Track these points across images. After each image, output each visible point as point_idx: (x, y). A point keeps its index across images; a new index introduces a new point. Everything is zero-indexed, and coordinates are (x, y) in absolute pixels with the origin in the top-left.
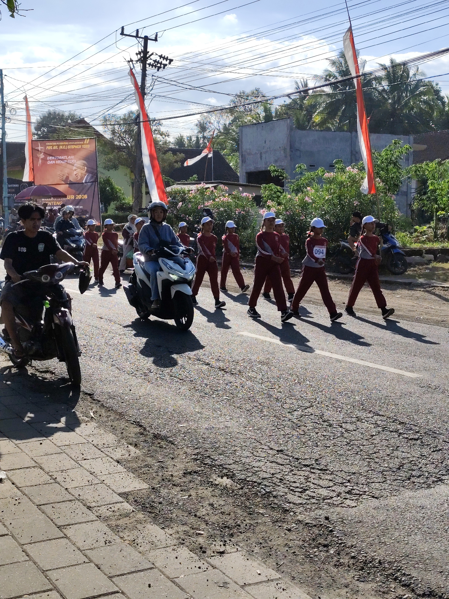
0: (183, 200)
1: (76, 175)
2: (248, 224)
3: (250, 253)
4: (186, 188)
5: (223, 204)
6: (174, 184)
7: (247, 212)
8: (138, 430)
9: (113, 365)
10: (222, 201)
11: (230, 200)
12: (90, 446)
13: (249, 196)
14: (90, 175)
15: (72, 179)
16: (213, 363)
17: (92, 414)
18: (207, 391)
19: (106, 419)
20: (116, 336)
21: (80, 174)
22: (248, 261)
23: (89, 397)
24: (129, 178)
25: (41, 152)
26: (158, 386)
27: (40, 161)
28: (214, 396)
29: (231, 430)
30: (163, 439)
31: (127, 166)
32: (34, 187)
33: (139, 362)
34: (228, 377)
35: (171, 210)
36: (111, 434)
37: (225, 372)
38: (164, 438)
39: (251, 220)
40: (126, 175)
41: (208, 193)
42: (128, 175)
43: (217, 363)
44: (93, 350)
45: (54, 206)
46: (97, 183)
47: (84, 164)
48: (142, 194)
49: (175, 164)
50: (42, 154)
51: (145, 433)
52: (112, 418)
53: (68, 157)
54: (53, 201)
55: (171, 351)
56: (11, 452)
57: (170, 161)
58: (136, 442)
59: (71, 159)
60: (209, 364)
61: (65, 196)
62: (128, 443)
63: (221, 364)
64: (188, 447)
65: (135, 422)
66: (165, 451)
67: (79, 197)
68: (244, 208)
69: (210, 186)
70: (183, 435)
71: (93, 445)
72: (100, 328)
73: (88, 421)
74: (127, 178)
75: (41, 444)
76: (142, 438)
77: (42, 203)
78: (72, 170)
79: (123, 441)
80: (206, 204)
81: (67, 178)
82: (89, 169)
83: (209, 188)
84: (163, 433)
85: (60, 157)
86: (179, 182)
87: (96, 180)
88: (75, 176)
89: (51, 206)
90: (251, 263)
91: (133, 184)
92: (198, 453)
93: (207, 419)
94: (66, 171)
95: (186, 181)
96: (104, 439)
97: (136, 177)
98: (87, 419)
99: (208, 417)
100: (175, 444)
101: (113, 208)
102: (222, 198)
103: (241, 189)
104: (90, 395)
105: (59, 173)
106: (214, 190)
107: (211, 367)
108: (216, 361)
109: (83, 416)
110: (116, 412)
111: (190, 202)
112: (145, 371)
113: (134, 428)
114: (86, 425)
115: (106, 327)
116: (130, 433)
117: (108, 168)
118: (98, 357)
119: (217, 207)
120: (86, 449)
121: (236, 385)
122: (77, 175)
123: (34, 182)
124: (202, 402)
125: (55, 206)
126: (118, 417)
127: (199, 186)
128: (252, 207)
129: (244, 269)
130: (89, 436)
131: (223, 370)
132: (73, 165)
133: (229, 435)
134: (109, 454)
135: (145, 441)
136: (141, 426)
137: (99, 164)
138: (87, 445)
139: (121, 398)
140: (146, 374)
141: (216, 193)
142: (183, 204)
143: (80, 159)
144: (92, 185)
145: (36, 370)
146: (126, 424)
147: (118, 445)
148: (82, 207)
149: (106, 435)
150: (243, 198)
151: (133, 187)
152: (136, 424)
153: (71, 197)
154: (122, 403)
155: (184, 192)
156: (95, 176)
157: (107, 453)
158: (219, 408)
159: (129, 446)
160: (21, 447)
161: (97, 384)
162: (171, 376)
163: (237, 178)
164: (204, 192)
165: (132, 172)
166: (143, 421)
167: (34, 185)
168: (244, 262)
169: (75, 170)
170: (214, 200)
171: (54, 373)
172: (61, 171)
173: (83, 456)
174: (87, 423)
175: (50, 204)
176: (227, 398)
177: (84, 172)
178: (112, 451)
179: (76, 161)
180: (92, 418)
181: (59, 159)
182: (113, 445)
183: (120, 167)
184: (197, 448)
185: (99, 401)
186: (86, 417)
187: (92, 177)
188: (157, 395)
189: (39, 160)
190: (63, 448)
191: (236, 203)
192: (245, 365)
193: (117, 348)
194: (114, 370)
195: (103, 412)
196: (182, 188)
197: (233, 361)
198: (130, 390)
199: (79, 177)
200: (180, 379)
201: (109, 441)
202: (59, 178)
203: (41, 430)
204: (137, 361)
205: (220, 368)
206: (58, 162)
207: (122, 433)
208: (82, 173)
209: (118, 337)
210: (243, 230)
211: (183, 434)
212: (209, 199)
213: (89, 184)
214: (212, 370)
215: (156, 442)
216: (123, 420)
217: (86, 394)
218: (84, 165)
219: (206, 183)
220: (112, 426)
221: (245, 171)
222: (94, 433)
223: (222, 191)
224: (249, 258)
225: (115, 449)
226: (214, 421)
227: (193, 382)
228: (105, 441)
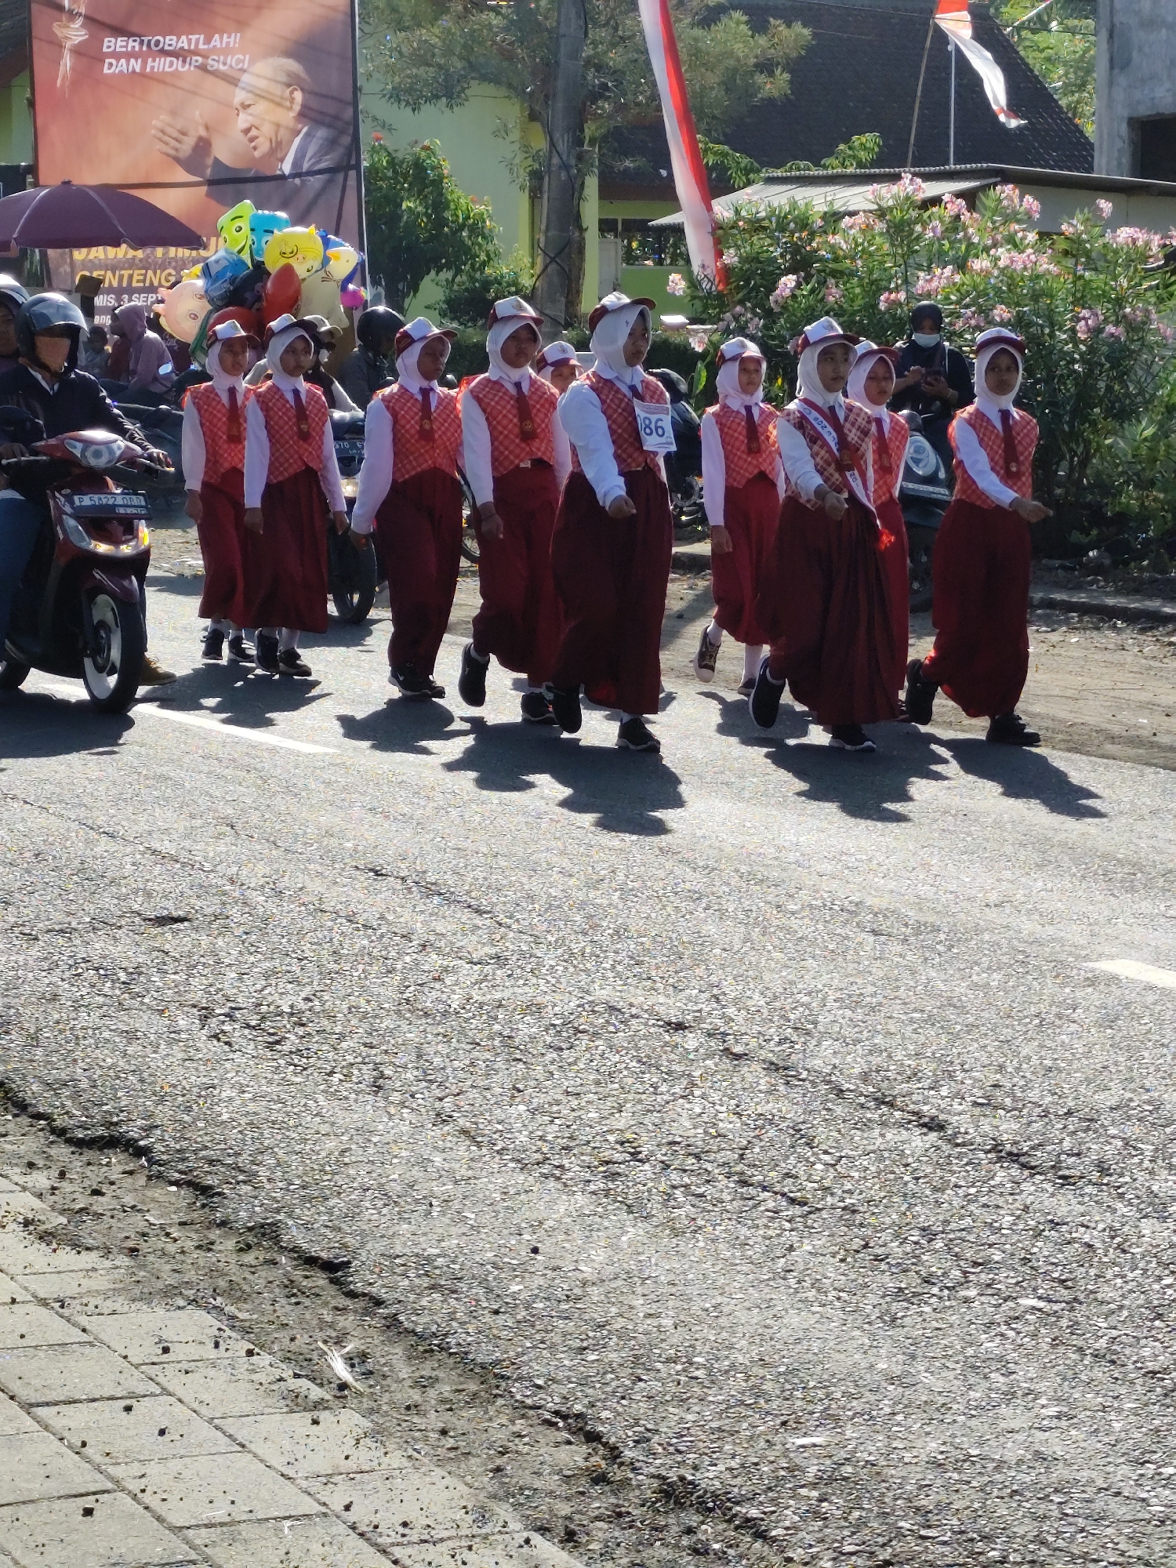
0: (801, 262)
1: (247, 131)
2: (1142, 392)
3: (1147, 542)
4: (817, 200)
5: (1010, 287)
6: (749, 183)
7: (1136, 328)
8: (576, 1455)
9: (442, 1119)
10: (1002, 271)
11: (1045, 265)
12: (334, 1530)
13: (1147, 244)
14: (322, 133)
15: (226, 152)
16: (961, 1119)
17: (341, 1367)
18: (932, 1263)
19: (413, 1396)
20: (454, 970)
21: (267, 130)
22: (1136, 589)
23: (320, 1280)
24: (516, 146)
25: (72, 15)
26: (676, 1233)
27: (67, 61)
28: (972, 1293)
29: (1060, 1472)
30: (711, 1510)
31: (510, 86)
32: (32, 195)
33: (574, 1103)
34: (1039, 1194)
35: (736, 318)
36: (440, 1474)
37: (1024, 1166)
38: (716, 1505)
39: (1155, 369)
40: (502, 132)
41: (931, 230)
42: (515, 135)
43: (983, 1121)
44: (342, 1037)
45: (130, 291)
46: (352, 174)
47: (290, 74)
48: (582, 230)
49: (760, 79)
50: (79, 21)
51: (617, 1474)
52: (446, 1389)
53: (208, 41)
54: (131, 265)
55: (738, 1049)
57: (732, 62)
58: (569, 1518)
59: (227, 51)
60: (941, 1127)
62: (529, 1525)
63: (1007, 1128)
64: (839, 1556)
65: (565, 1417)
68: (1122, 307)
69: (944, 189)
70: (815, 1494)
71: (353, 1528)
72: (375, 924)
73: (319, 1405)
74: (509, 148)
75: (88, 1512)
76: (600, 1502)
77: (73, 273)
78: (229, 105)
79: (503, 1511)
80: (922, 282)
81: (203, 146)
82: (314, 103)
83: (936, 201)
84: (710, 1478)
85: (170, 42)
86: (779, 173)
87: (348, 163)
88: (244, 139)
89: (118, 292)
90: (1150, 597)
91: (536, 176)
93: (937, 1411)
94: (197, 115)
95: (817, 164)
96: (406, 1497)
97: (552, 144)
98: (316, 1393)
99: (941, 1400)
100: (774, 1540)
101: (430, 301)
102: (1003, 254)
103: (1105, 206)
104: (330, 1267)
105: (161, 120)
106: (966, 217)
107: (952, 1141)
108: (977, 1111)
109: (297, 1376)
110: (462, 1358)
111: (835, 274)
112: (606, 1154)
113: (557, 1445)
114: (315, 1422)
115: (407, 916)
116: (538, 1474)
117: (409, 96)
118: (368, 1075)
119: (981, 300)
120: (316, 1548)
121: (1087, 1238)
122: (254, 132)
123: (33, 169)
124: (907, 1321)
125: (140, 291)
126: (473, 1387)
127: (888, 193)
128: (1161, 300)
129: (1114, 627)
130: (328, 1479)
131: (1013, 1157)
132: (233, 82)
133: (1057, 1499)
135: (616, 1516)
136: (593, 1437)
137: (370, 75)
138: (319, 1530)
139: (489, 1290)
140: (615, 1168)
141: (974, 226)
142: (798, 285)
143: (271, 52)
144: (330, 181)
145: (53, 1131)
146: (520, 1425)
147: (476, 1531)
149: (416, 1479)
150: (1116, 252)
151: (535, 195)
152: (568, 1429)
154: (496, 1312)
155: (804, 223)
156: (346, 140)
158: (1000, 1358)
159: (536, 1538)
161: (367, 1214)
162: (744, 1183)
163: (1080, 150)
164: (911, 223)
165: (533, 117)
166: (605, 1414)
167: (36, 184)
168: (1118, 592)
169: (246, 107)
170: (961, 266)
171: (146, 1151)
172: (173, 113)
174: (315, 1414)
175: (110, 279)
176: (1041, 1304)
177: (288, 117)
179: (252, 62)
180: (343, 1386)
181: (164, 53)
182: (453, 1533)
183: (476, 88)
185: (379, 1303)
186: (313, 1380)
187: (332, 143)
188: (671, 1277)
189: (61, 56)
190: (201, 1537)
191: (1076, 279)
192: (1133, 1130)
193: (462, 1032)
194: (450, 1141)
195: (394, 1356)
196: (794, 205)
197: (1069, 1113)
198: (535, 1250)
199: (263, 146)
200: (793, 1201)
201: (433, 1510)
202: (160, 146)
203: (84, 1444)
204: (565, 1100)
205: (996, 1148)
206: (162, 65)
207: (498, 1470)
208: (278, 126)
209: (468, 973)
210: (1111, 423)
211: (814, 1486)
212: (938, 258)
213: (316, 182)
214: (959, 1157)
215: (673, 1522)
216: (500, 1402)
217: (311, 1261)
218: (293, 82)
219: (927, 177)
220: (444, 1432)
221: (1126, 114)
222: (351, 1465)
223: (1011, 217)
224: (1142, 569)
225: (465, 1554)
226: (973, 1423)
227: (858, 1218)
228: (411, 1513)
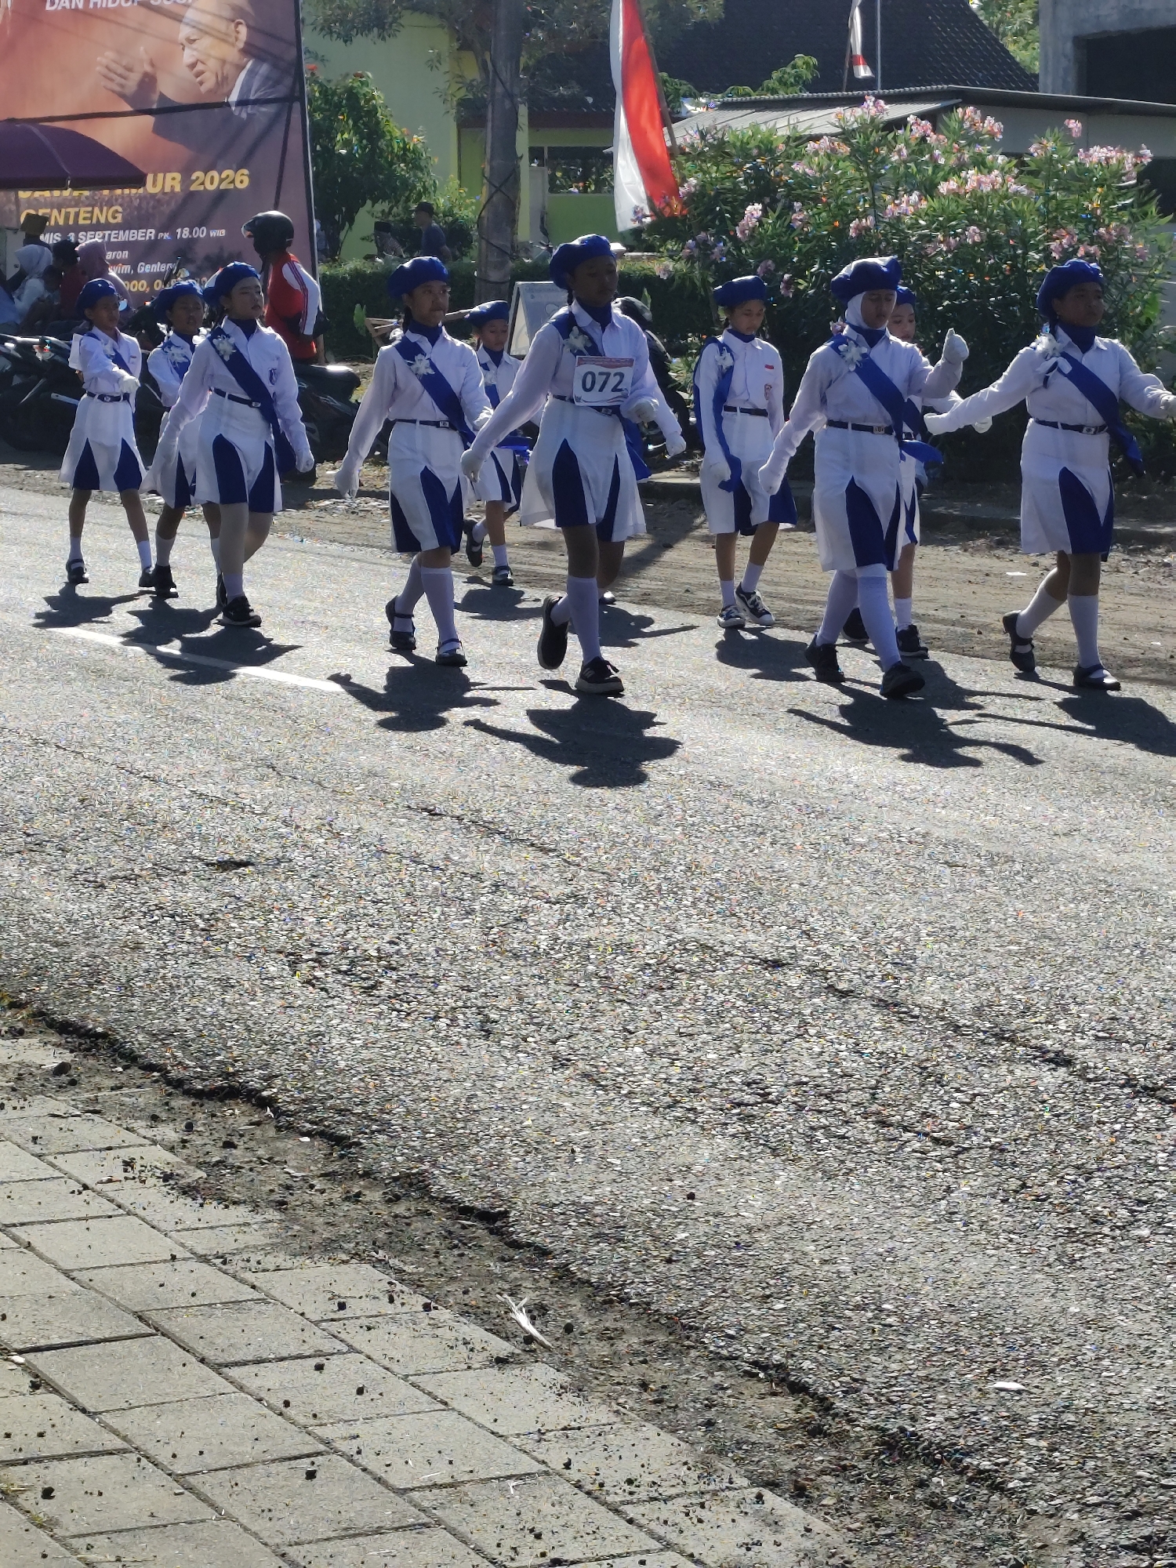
0: (763, 189)
1: (193, 66)
4: (781, 124)
5: (976, 207)
7: (1110, 249)
8: (783, 1407)
9: (560, 1062)
10: (971, 193)
11: (1016, 187)
12: (560, 1489)
13: (1121, 161)
14: (266, 67)
15: (170, 88)
16: (1087, 1055)
17: (523, 1319)
18: (1096, 1202)
19: (603, 1349)
20: (534, 910)
21: (213, 64)
23: (480, 1230)
24: (450, 76)
26: (829, 1176)
28: (1145, 1232)
30: (939, 1462)
31: (442, 16)
33: (690, 1044)
35: (700, 245)
36: (650, 1430)
37: (1164, 1101)
38: (944, 1457)
40: (433, 64)
41: (897, 150)
42: (448, 65)
43: (1109, 1056)
44: (436, 982)
45: (78, 228)
47: (234, 8)
48: (517, 158)
49: (693, 3)
51: (833, 1426)
52: (634, 1341)
54: (77, 203)
55: (842, 986)
56: (165, 1517)
58: (794, 1473)
60: (1068, 1062)
61: (139, 180)
62: (756, 1480)
63: (1137, 1063)
64: (1084, 1508)
65: (764, 1368)
66: (964, 1525)
67: (210, 181)
68: (1096, 227)
69: (908, 110)
70: (1043, 1443)
71: (578, 1486)
72: (441, 864)
73: (513, 1359)
74: (443, 79)
75: (310, 1475)
76: (822, 1455)
77: (18, 212)
78: (173, 41)
79: (726, 1467)
80: (890, 207)
81: (148, 82)
82: (260, 42)
83: (901, 123)
84: (932, 1426)
87: (293, 94)
88: (190, 74)
89: (64, 229)
92: (1148, 1538)
93: (1142, 1354)
94: (143, 51)
96: (623, 1453)
97: (496, 73)
98: (504, 1347)
99: (1143, 1344)
100: (1013, 1491)
102: (972, 178)
103: (1074, 125)
104: (487, 1217)
105: (106, 57)
106: (932, 139)
107: (1082, 1075)
108: (1101, 1045)
110: (645, 1309)
111: (802, 199)
112: (736, 1096)
113: (762, 1396)
115: (472, 856)
116: (752, 1427)
117: (343, 28)
118: (474, 1019)
120: (546, 1508)
122: (200, 67)
124: (1086, 1263)
125: (86, 229)
126: (662, 1338)
127: (852, 116)
128: (1134, 218)
130: (540, 1436)
131: (1150, 1091)
132: (178, 18)
134: (673, 1537)
135: (841, 1470)
136: (798, 1389)
138: (544, 1488)
139: (656, 1238)
140: (748, 1110)
141: (939, 147)
142: (765, 211)
144: (273, 115)
145: (169, 1082)
146: (718, 1377)
147: (704, 1487)
148: (222, 233)
149: (627, 1435)
150: (1089, 171)
152: (769, 1379)
153: (164, 183)
154: (669, 1261)
155: (767, 148)
156: (290, 78)
157: (661, 1530)
159: (767, 1494)
160: (206, 1490)
161: (511, 1162)
162: (883, 1123)
164: (878, 145)
166: (806, 1364)
169: (190, 42)
170: (929, 189)
171: (270, 1102)
172: (118, 49)
173: (540, 1546)
175: (57, 217)
177: (232, 54)
178: (685, 1523)
180: (529, 1339)
182: (679, 1489)
183: (407, 19)
184: (1136, 1514)
185: (544, 1253)
186: (498, 1333)
188: (836, 1221)
190: (427, 1499)
191: (1049, 199)
193: (557, 973)
194: (575, 1085)
196: (754, 129)
198: (691, 1196)
199: (209, 82)
200: (936, 1141)
201: (654, 1466)
203: (287, 1404)
204: (679, 1041)
205: (1130, 1082)
207: (709, 1423)
208: (224, 62)
209: (549, 915)
211: (1040, 1435)
212: (905, 182)
213: (267, 110)
214: (1095, 1092)
215: (902, 1475)
216: (694, 1353)
217: (467, 1211)
218: (237, 15)
219: (890, 99)
220: (644, 1386)
221: (1071, 33)
222: (560, 1420)
223: (974, 140)
225: (699, 1511)
227: (1009, 1157)
228: (633, 1470)
